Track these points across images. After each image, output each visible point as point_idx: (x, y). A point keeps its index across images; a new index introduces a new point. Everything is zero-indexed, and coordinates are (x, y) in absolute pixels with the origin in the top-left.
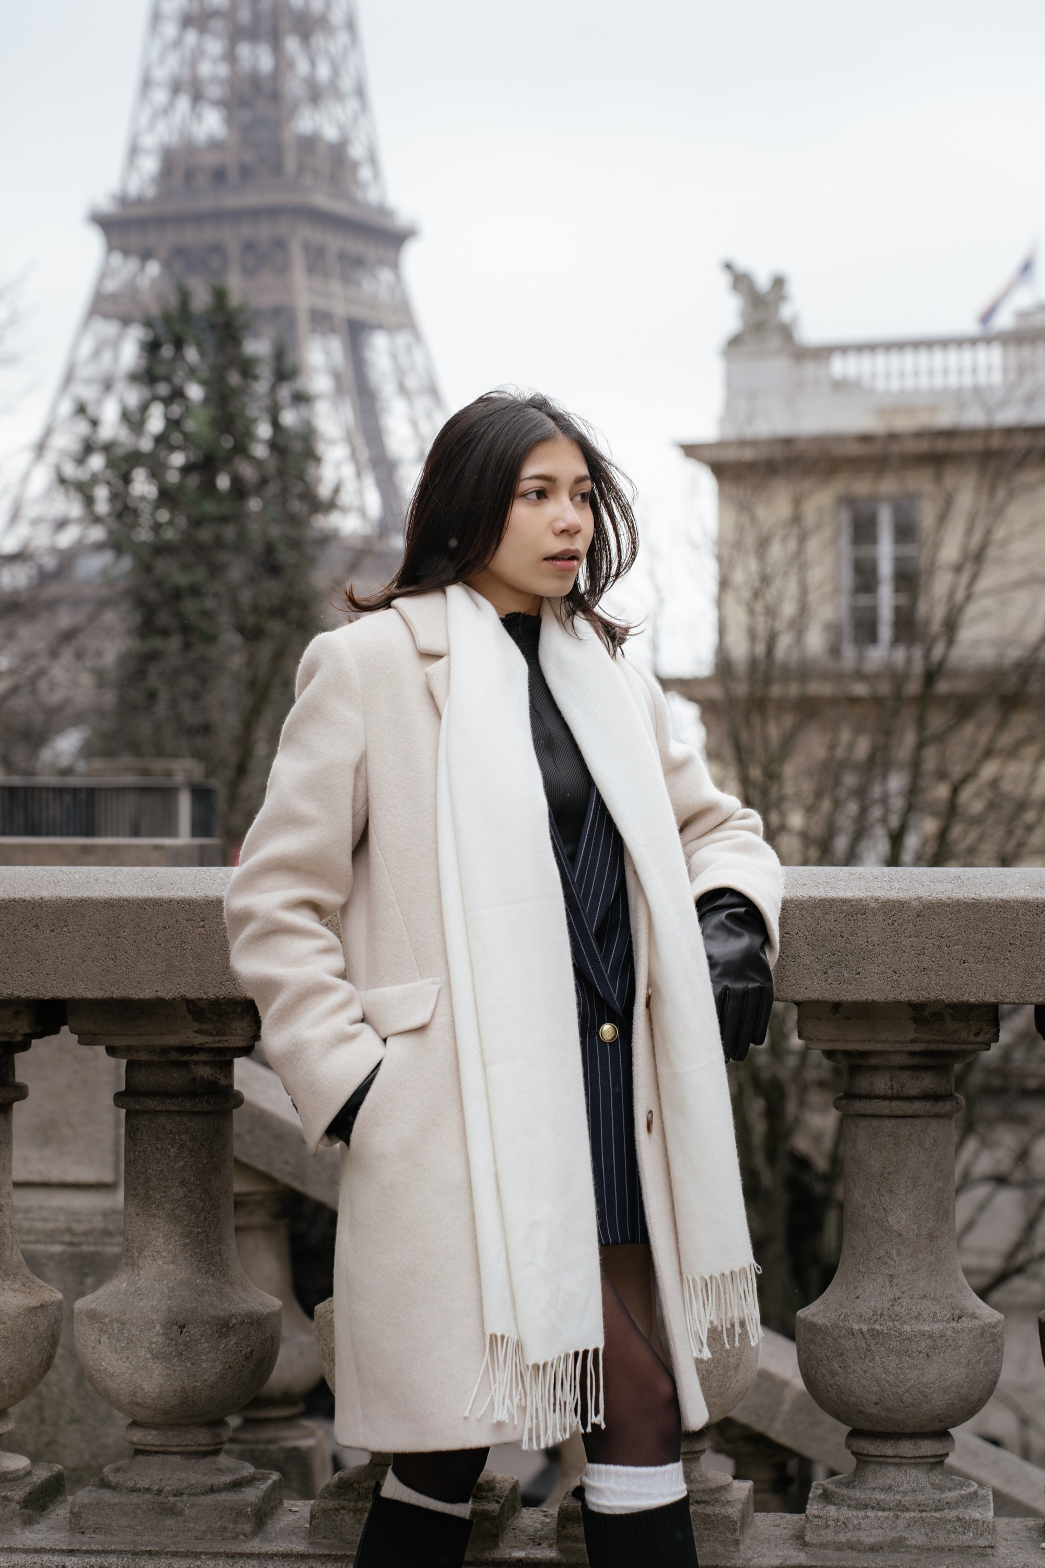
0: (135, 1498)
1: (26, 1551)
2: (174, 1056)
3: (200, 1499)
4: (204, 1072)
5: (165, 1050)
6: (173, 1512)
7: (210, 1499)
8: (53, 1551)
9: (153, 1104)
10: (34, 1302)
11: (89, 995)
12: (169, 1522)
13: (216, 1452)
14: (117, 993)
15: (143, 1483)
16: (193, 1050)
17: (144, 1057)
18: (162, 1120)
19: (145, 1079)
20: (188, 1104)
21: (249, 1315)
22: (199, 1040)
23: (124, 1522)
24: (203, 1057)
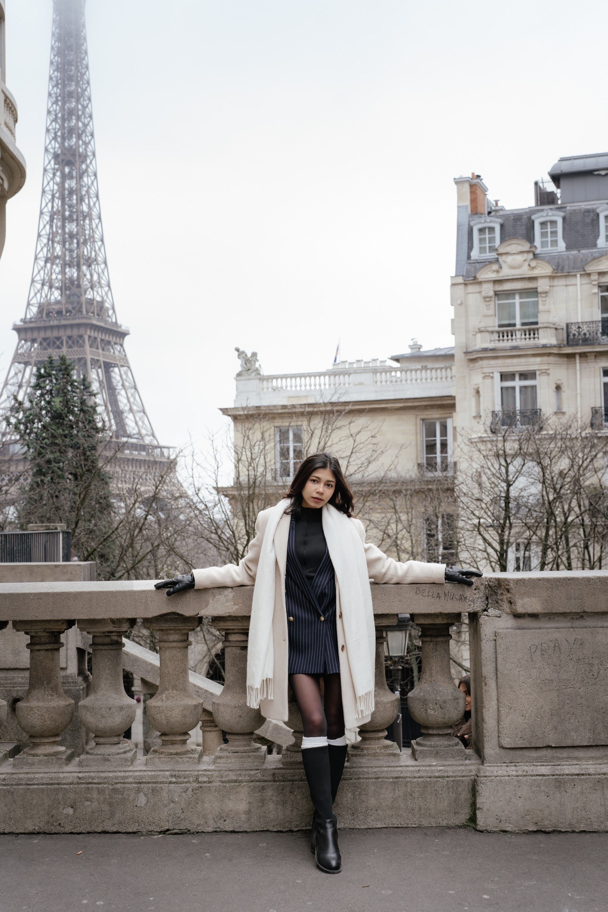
0: (97, 757)
1: (67, 772)
2: (107, 634)
3: (116, 756)
4: (115, 638)
5: (104, 633)
6: (108, 760)
7: (118, 756)
8: (75, 772)
9: (101, 647)
10: (68, 703)
11: (84, 618)
12: (107, 763)
13: (119, 743)
14: (92, 617)
15: (99, 752)
16: (112, 632)
17: (98, 634)
18: (103, 652)
19: (98, 640)
20: (111, 647)
21: (128, 705)
22: (114, 629)
23: (94, 764)
24: (115, 634)
